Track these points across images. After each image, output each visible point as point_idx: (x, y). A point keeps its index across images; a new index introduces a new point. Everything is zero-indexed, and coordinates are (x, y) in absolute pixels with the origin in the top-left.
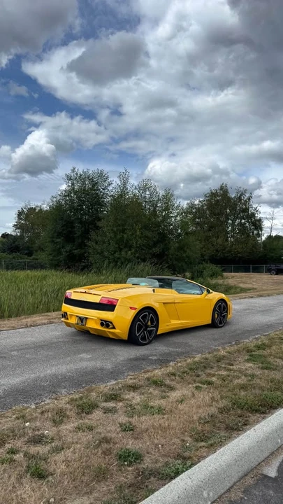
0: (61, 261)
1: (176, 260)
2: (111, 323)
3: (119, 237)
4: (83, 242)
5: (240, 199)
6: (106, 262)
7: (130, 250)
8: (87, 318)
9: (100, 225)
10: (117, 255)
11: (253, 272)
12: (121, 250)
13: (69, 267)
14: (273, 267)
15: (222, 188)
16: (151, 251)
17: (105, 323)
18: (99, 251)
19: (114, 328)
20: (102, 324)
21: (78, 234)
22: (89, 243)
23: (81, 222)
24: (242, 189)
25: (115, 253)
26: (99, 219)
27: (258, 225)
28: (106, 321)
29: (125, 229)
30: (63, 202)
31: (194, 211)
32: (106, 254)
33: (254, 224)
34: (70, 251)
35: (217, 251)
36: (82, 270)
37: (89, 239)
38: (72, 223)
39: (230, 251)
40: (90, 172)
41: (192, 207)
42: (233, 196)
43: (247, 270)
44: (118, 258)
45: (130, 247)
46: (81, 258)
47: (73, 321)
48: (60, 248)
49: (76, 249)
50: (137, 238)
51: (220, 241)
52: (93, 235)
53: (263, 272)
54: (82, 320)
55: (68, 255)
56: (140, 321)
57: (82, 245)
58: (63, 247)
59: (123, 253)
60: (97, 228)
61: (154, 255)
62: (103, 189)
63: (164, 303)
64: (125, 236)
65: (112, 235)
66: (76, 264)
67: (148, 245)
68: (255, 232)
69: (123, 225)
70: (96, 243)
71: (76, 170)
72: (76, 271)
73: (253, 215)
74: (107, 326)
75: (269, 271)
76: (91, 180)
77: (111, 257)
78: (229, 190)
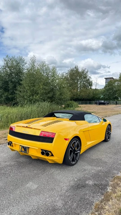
0: (2, 101)
1: (59, 99)
2: (50, 152)
3: (32, 89)
4: (13, 91)
5: (83, 72)
6: (26, 101)
7: (37, 95)
8: (29, 148)
9: (22, 83)
10: (31, 98)
11: (89, 104)
12: (33, 95)
13: (6, 104)
14: (98, 102)
15: (76, 68)
16: (47, 96)
17: (45, 153)
18: (22, 96)
19: (52, 155)
20: (43, 153)
21: (11, 87)
22: (17, 92)
23: (12, 82)
24: (84, 68)
25: (30, 96)
26: (21, 81)
27: (90, 84)
28: (46, 151)
29: (35, 85)
30: (2, 72)
31: (63, 77)
32: (25, 97)
33: (89, 84)
34: (7, 96)
35: (74, 95)
36: (13, 105)
37: (16, 90)
38: (7, 82)
39: (79, 96)
40: (16, 57)
41: (63, 76)
42: (80, 71)
43: (86, 104)
44: (32, 99)
45: (38, 94)
46: (13, 99)
47: (18, 149)
48: (2, 95)
49: (10, 95)
50: (41, 89)
51: (75, 91)
52: (18, 88)
53: (93, 104)
54: (25, 149)
55: (6, 98)
56: (71, 148)
57: (13, 93)
58: (3, 94)
59: (34, 97)
60: (20, 84)
61: (49, 98)
62: (22, 66)
63: (83, 132)
64: (35, 88)
65: (28, 88)
66: (10, 102)
67: (46, 93)
68: (90, 87)
69: (34, 83)
70: (20, 92)
71: (9, 56)
72: (10, 106)
73: (89, 79)
74: (47, 155)
75: (96, 103)
76: (16, 61)
77: (28, 99)
78: (79, 69)
